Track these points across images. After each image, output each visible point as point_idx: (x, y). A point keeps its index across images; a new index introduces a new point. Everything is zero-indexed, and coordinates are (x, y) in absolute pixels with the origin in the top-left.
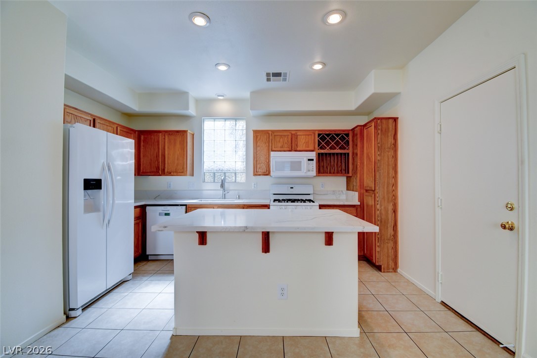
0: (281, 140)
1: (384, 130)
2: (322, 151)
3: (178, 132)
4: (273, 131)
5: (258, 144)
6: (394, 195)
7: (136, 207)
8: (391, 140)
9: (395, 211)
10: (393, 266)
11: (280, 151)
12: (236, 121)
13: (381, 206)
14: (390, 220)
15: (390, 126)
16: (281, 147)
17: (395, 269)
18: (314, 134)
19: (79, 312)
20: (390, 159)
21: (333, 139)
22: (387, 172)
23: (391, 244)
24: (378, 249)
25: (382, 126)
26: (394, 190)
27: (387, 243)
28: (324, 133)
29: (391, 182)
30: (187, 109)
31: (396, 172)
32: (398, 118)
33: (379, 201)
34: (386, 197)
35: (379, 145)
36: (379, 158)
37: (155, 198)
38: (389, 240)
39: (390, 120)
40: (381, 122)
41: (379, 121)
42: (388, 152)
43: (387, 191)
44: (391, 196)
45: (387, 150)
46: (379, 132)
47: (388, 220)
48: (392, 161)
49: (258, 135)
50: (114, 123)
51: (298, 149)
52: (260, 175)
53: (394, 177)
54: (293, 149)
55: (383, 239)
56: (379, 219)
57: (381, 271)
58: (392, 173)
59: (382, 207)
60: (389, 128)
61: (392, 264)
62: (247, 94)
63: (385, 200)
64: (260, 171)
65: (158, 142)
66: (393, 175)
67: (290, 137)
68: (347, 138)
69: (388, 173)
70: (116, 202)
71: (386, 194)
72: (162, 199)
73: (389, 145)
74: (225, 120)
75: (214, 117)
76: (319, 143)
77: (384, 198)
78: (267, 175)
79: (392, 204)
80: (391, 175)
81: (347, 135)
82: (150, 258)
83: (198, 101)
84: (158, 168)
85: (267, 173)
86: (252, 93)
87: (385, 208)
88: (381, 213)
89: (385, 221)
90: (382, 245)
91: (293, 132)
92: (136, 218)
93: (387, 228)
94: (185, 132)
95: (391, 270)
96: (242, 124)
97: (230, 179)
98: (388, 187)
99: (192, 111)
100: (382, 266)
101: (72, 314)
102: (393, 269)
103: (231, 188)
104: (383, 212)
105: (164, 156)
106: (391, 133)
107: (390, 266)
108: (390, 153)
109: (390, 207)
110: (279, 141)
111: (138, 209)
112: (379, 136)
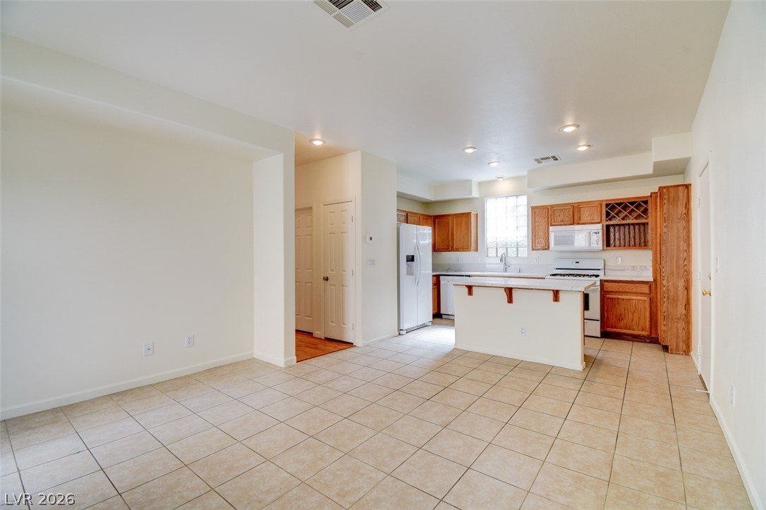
0: (562, 214)
1: (671, 199)
2: (612, 223)
3: (463, 214)
4: (552, 206)
5: (536, 219)
6: (686, 271)
7: (434, 276)
8: (682, 209)
9: (687, 288)
10: (684, 348)
11: (561, 225)
12: (517, 197)
13: (668, 282)
14: (681, 298)
15: (681, 194)
16: (561, 221)
17: (687, 351)
18: (601, 204)
19: (404, 332)
20: (681, 231)
21: (625, 207)
22: (676, 244)
23: (681, 324)
24: (664, 328)
25: (668, 195)
26: (685, 265)
27: (677, 322)
28: (613, 202)
29: (682, 256)
30: (471, 194)
31: (689, 245)
32: (690, 185)
33: (666, 277)
34: (675, 272)
35: (665, 216)
36: (665, 230)
37: (447, 271)
38: (679, 319)
39: (680, 187)
40: (668, 191)
41: (665, 190)
42: (678, 223)
43: (676, 266)
44: (682, 271)
45: (676, 221)
46: (665, 201)
47: (678, 297)
48: (683, 233)
49: (535, 211)
50: (418, 214)
51: (581, 222)
52: (538, 249)
53: (686, 251)
54: (576, 221)
55: (670, 317)
56: (666, 295)
57: (668, 352)
58: (683, 245)
59: (670, 284)
60: (678, 197)
61: (682, 346)
62: (525, 173)
63: (673, 276)
64: (539, 246)
65: (448, 223)
66: (685, 248)
67: (572, 209)
68: (645, 206)
69: (678, 247)
70: (422, 272)
71: (675, 269)
72: (452, 271)
73: (679, 216)
74: (507, 197)
75: (496, 196)
76: (608, 214)
77: (672, 273)
78: (546, 249)
79: (683, 280)
80: (681, 248)
81: (646, 202)
82: (444, 316)
83: (480, 184)
84: (448, 245)
85: (547, 248)
86: (529, 172)
87: (673, 284)
88: (668, 290)
89: (673, 298)
90: (669, 324)
91: (575, 205)
92: (434, 284)
93: (677, 306)
94: (469, 214)
95: (682, 353)
96: (523, 200)
97: (512, 253)
98: (677, 261)
99: (475, 194)
100: (669, 347)
101: (401, 332)
102: (685, 351)
103: (512, 262)
104: (671, 288)
105: (453, 235)
106: (682, 201)
107: (680, 348)
108: (680, 224)
109: (681, 284)
110: (559, 215)
111: (435, 278)
112: (665, 206)
